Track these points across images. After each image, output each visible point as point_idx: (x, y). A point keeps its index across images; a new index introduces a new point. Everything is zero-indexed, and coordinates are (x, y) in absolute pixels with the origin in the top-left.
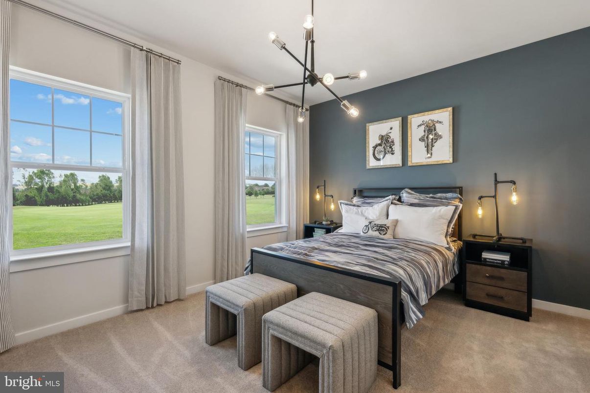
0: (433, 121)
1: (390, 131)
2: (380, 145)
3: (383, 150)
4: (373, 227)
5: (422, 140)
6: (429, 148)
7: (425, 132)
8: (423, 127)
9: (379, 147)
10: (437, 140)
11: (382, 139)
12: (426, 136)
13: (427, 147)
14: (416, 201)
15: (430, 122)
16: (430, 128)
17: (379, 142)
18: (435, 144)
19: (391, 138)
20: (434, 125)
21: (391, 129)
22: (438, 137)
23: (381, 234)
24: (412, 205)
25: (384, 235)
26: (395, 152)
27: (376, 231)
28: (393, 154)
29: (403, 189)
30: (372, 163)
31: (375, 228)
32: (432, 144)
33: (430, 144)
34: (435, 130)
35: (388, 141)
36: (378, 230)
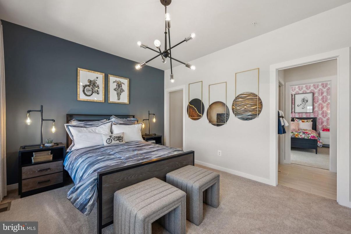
0: (120, 82)
1: (96, 79)
2: (89, 86)
3: (91, 90)
4: (115, 139)
5: (115, 90)
6: (119, 95)
7: (117, 86)
8: (116, 83)
9: (87, 87)
10: (122, 92)
11: (90, 83)
12: (117, 88)
13: (118, 94)
14: (122, 122)
15: (119, 82)
16: (119, 85)
17: (88, 84)
18: (121, 94)
19: (97, 84)
20: (121, 84)
21: (97, 78)
22: (122, 91)
23: (120, 142)
24: (120, 124)
25: (122, 142)
26: (99, 93)
27: (117, 140)
28: (98, 94)
29: (111, 116)
30: (82, 97)
31: (116, 139)
32: (120, 93)
33: (119, 93)
34: (122, 87)
35: (95, 85)
36: (118, 140)
